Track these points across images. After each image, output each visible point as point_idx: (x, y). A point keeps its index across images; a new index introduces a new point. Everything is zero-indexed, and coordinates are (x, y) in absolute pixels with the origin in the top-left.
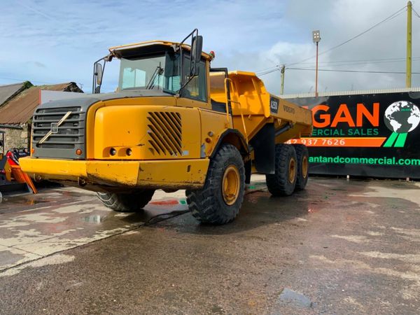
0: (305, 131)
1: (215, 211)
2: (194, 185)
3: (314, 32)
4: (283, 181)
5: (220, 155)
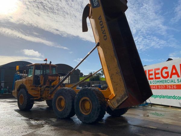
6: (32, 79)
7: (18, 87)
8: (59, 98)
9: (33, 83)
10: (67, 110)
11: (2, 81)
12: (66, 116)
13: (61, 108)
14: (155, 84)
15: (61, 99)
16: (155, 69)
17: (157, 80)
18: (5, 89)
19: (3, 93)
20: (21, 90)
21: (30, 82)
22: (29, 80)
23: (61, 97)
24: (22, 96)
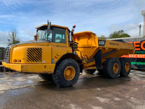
0: (131, 52)
1: (60, 82)
2: (49, 73)
3: (142, 11)
4: (109, 72)
5: (63, 62)
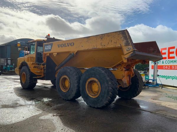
6: (34, 56)
7: (20, 64)
8: (63, 77)
9: (36, 61)
10: (72, 91)
11: (8, 58)
12: (71, 97)
13: (65, 89)
14: (168, 64)
15: (65, 79)
16: (168, 48)
17: (170, 60)
18: (11, 66)
19: (9, 70)
20: (23, 68)
21: (32, 59)
22: (31, 58)
23: (65, 76)
24: (24, 74)
